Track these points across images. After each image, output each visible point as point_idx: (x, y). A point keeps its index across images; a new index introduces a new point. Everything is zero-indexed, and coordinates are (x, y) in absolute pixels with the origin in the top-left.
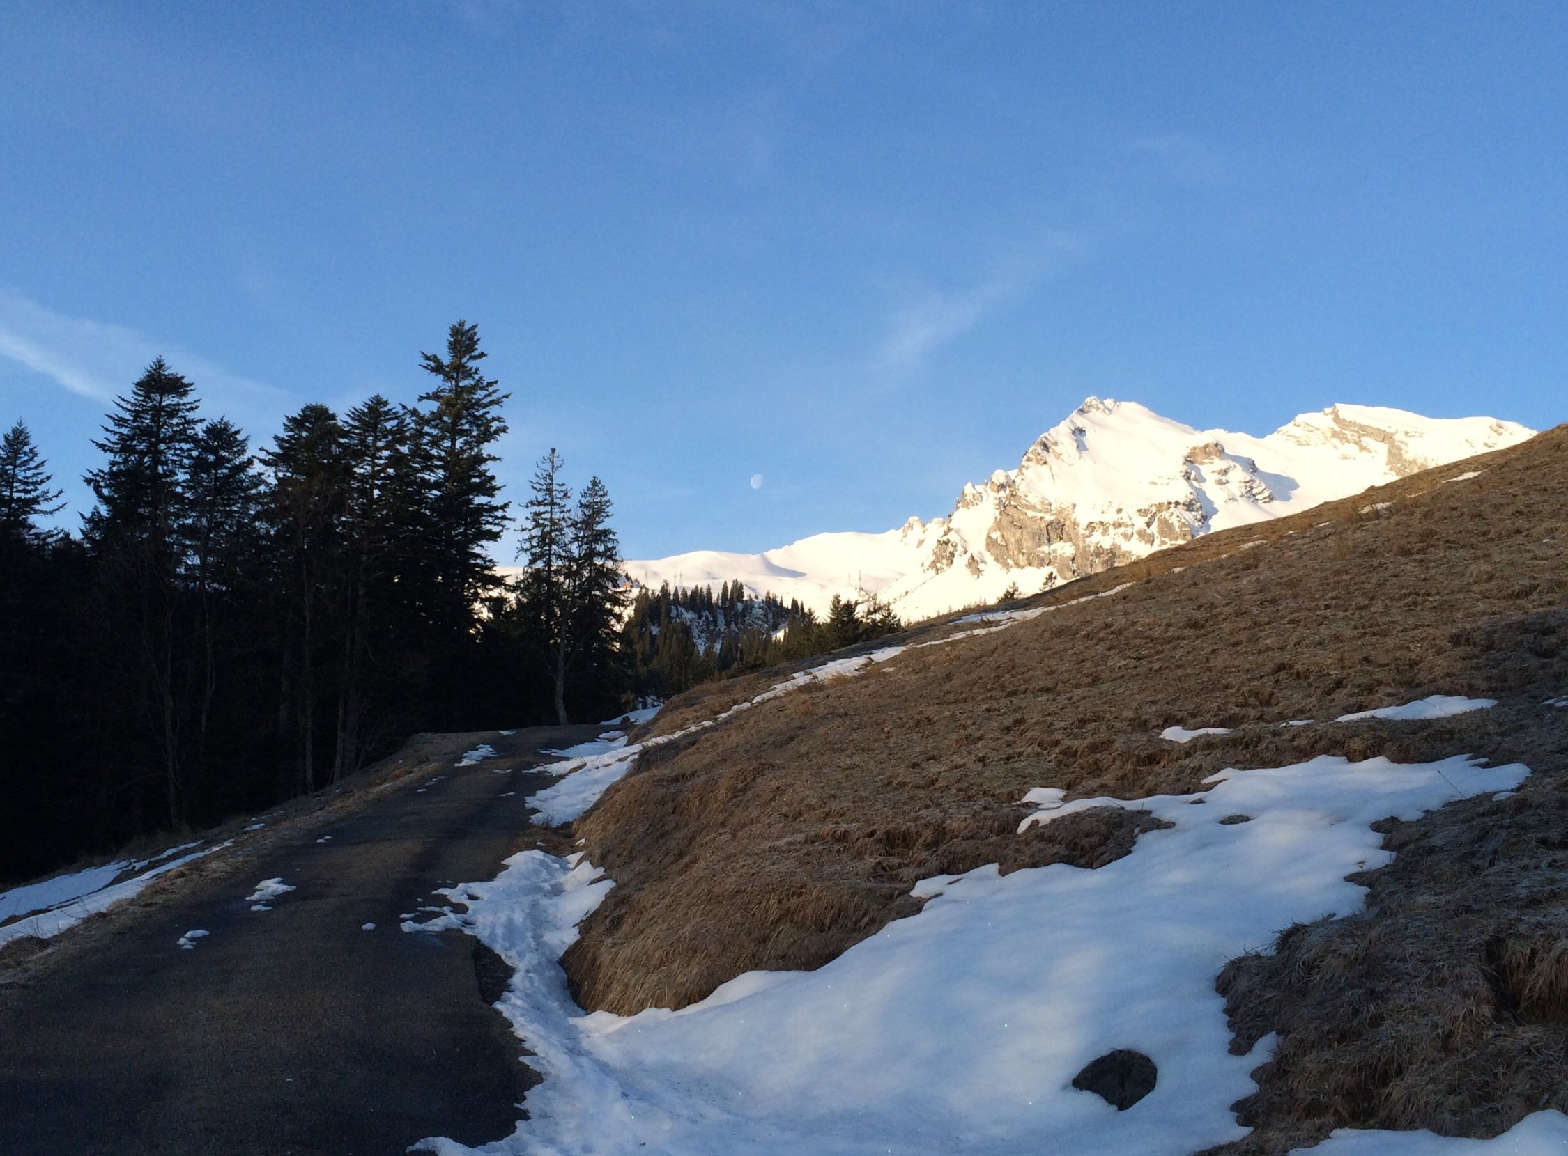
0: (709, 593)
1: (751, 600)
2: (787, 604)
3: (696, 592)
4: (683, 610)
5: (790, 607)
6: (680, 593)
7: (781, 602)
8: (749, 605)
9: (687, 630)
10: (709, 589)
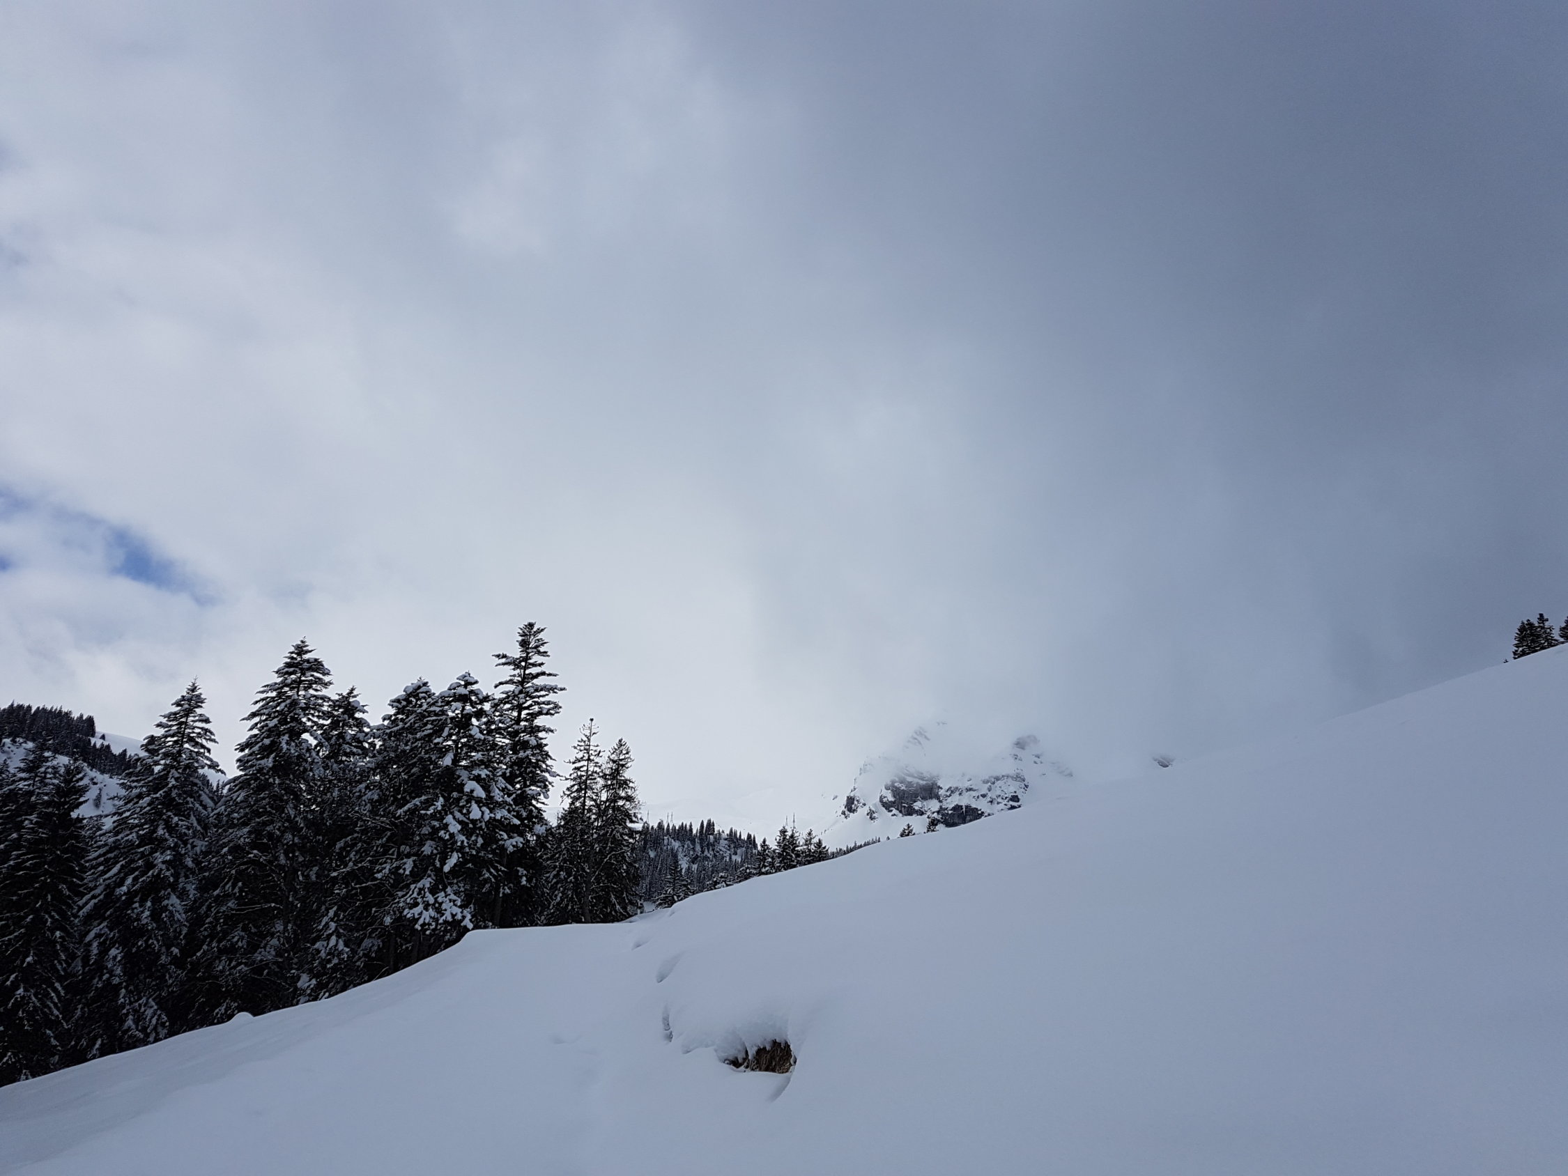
0: (691, 830)
1: (719, 833)
2: (744, 837)
3: (682, 827)
4: (673, 841)
5: (746, 839)
6: (671, 828)
7: (740, 836)
8: (718, 838)
9: (675, 856)
10: (691, 826)
